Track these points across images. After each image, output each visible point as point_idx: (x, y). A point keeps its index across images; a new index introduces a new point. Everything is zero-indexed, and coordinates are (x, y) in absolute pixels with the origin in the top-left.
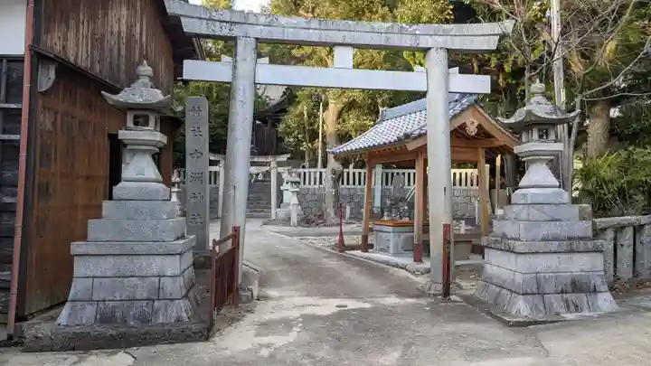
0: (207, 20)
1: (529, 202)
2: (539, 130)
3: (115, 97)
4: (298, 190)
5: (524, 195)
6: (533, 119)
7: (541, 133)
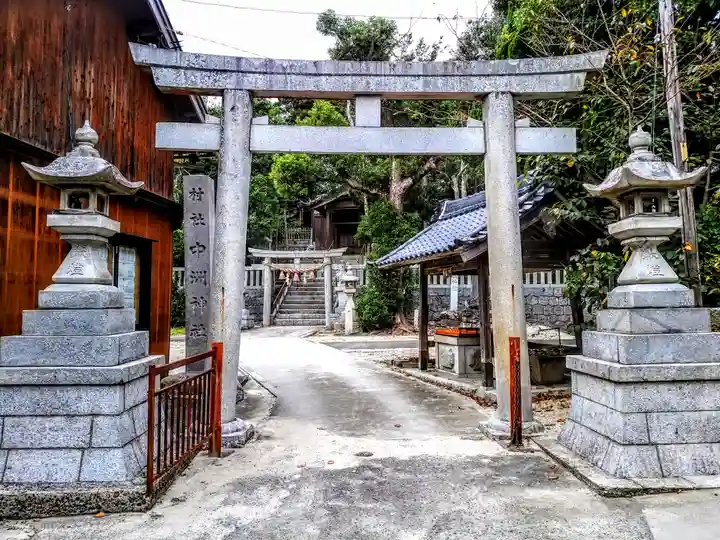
0: (186, 68)
1: (633, 304)
2: (644, 200)
3: (42, 170)
4: (354, 290)
5: (625, 294)
6: (634, 182)
7: (647, 204)
